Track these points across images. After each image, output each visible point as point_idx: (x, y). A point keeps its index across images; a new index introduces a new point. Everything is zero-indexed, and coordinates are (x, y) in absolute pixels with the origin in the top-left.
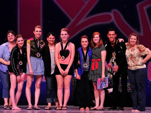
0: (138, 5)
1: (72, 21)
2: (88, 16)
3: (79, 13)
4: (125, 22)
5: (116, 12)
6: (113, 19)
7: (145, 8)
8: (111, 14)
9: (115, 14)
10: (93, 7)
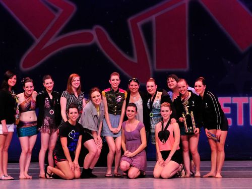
0: (129, 20)
1: (38, 41)
2: (60, 34)
6: (96, 39)
7: (139, 24)
8: (93, 32)
9: (98, 31)
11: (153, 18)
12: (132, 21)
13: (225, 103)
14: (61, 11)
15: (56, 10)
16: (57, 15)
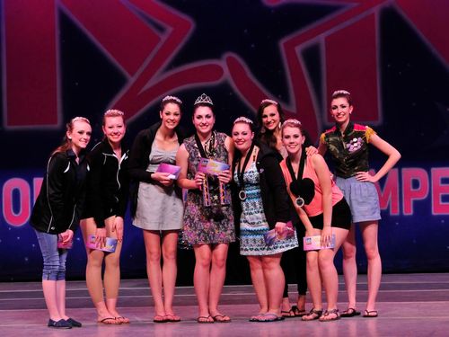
0: (282, 43)
1: (132, 80)
2: (169, 68)
3: (149, 60)
4: (255, 81)
5: (234, 59)
6: (227, 75)
7: (298, 49)
8: (222, 63)
9: (231, 62)
10: (180, 46)
11: (321, 39)
12: (285, 44)
13: (444, 177)
14: (170, 29)
15: (162, 29)
16: (164, 38)
